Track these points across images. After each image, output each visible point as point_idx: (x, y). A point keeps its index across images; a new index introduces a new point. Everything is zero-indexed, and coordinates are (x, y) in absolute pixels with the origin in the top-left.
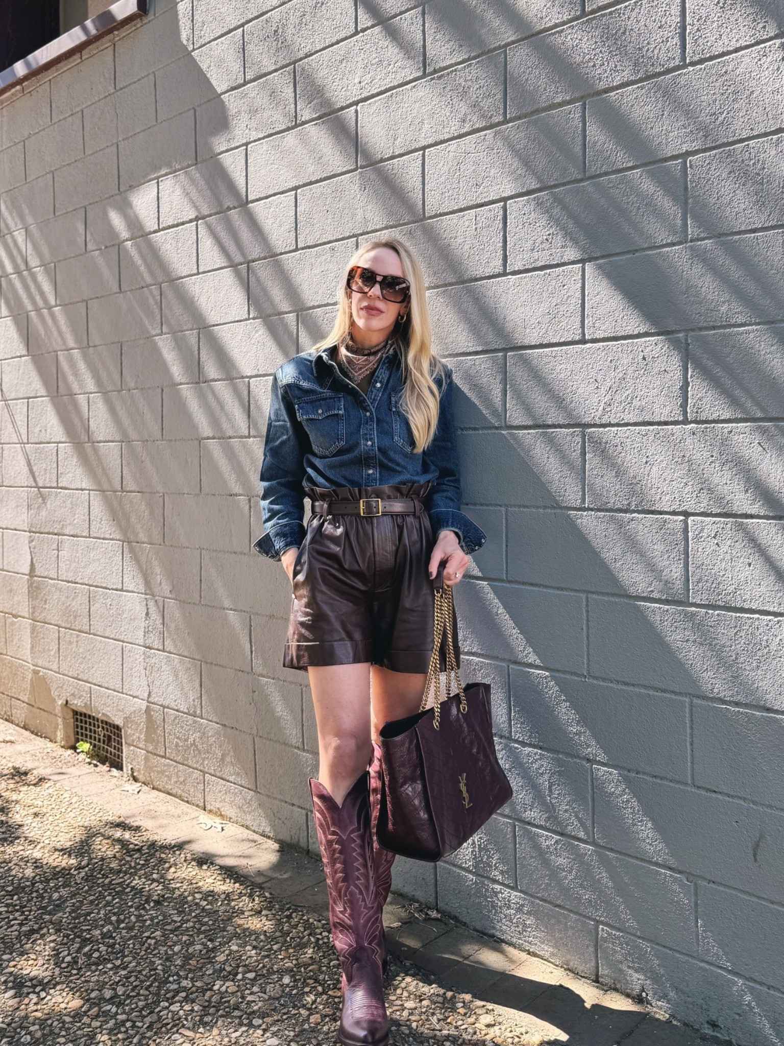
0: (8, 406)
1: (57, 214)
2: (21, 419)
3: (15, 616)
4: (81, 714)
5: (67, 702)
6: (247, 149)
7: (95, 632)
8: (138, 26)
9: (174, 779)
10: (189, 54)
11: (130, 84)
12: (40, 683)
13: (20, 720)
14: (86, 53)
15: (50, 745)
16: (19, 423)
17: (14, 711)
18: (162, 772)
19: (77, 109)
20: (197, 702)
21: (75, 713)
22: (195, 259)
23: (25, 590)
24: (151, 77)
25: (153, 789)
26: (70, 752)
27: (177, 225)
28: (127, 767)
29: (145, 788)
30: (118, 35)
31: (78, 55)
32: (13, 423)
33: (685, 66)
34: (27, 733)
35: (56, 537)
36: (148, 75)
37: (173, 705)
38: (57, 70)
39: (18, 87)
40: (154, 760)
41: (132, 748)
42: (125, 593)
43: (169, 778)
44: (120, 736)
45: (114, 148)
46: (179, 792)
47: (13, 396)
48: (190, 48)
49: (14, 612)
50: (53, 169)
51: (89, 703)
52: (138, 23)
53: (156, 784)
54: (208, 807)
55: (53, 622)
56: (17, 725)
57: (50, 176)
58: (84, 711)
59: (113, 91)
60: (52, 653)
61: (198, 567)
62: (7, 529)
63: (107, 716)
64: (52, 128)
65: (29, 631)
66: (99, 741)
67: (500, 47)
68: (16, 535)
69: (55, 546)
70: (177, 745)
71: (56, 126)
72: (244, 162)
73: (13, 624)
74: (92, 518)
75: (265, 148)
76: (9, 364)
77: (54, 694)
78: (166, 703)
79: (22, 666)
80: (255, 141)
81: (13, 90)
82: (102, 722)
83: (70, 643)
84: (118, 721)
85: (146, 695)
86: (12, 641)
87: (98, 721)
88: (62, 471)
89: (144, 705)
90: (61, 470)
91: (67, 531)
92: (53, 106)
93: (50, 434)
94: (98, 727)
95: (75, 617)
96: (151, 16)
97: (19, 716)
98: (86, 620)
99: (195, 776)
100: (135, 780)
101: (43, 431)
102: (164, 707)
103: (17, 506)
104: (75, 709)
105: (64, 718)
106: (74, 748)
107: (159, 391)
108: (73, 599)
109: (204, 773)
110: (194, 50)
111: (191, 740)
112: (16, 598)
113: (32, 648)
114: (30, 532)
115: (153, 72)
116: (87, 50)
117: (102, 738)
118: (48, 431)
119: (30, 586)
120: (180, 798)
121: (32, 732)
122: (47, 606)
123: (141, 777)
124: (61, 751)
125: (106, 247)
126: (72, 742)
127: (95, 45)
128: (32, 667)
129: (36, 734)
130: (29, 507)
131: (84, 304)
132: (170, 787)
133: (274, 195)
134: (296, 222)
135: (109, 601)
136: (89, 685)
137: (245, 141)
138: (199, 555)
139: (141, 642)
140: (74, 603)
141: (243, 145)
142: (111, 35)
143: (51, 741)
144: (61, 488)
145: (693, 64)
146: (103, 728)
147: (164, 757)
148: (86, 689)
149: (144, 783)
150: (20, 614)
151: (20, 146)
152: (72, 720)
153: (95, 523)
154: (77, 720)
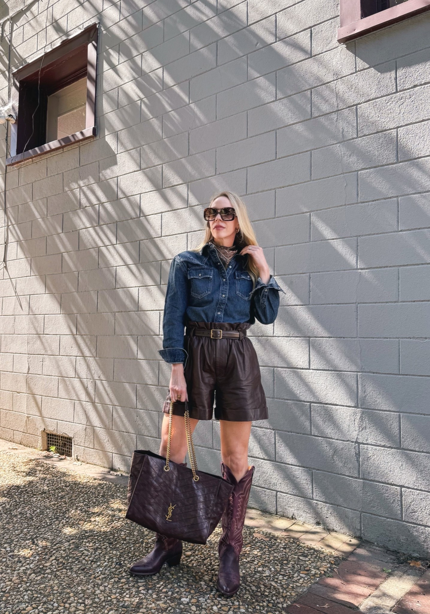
0: (18, 298)
1: (48, 216)
2: (26, 303)
3: (19, 393)
4: (51, 435)
5: (45, 429)
6: (140, 196)
7: (60, 397)
8: (92, 141)
9: (98, 458)
10: (115, 155)
11: (87, 165)
12: (30, 422)
13: (18, 440)
15: (34, 450)
16: (24, 306)
17: (15, 437)
18: (92, 455)
19: (60, 172)
20: (110, 423)
21: (48, 434)
23: (24, 380)
24: (97, 163)
25: (87, 463)
26: (45, 451)
27: (108, 224)
28: (74, 455)
29: (83, 463)
30: (82, 143)
31: (62, 149)
32: (21, 306)
34: (22, 446)
35: (42, 356)
36: (96, 161)
37: (98, 425)
38: (51, 155)
40: (88, 450)
41: (77, 446)
42: (76, 379)
43: (95, 457)
44: (71, 442)
45: (78, 190)
46: (100, 463)
47: (22, 294)
49: (18, 391)
50: (47, 196)
51: (56, 428)
52: (92, 139)
53: (88, 461)
54: (114, 468)
55: (39, 394)
56: (17, 443)
57: (45, 200)
58: (55, 433)
59: (78, 166)
61: (113, 366)
62: (16, 353)
63: (66, 434)
64: (47, 179)
65: (26, 399)
66: (60, 446)
68: (21, 356)
69: (41, 360)
70: (100, 443)
71: (49, 178)
73: (17, 396)
75: (148, 196)
76: (20, 280)
77: (38, 426)
78: (95, 425)
79: (20, 415)
80: (144, 193)
81: (28, 161)
82: (62, 437)
83: (48, 403)
84: (71, 435)
85: (85, 423)
86: (16, 404)
87: (59, 437)
88: (46, 327)
89: (84, 427)
91: (48, 353)
92: (48, 169)
93: (41, 311)
94: (59, 440)
95: (51, 391)
96: (98, 138)
97: (18, 438)
98: (56, 393)
99: (108, 455)
100: (78, 460)
101: (37, 309)
102: (94, 427)
103: (22, 343)
104: (48, 432)
105: (42, 437)
106: (48, 450)
107: (96, 292)
108: (50, 383)
109: (112, 453)
110: (117, 154)
111: (107, 439)
112: (19, 384)
113: (27, 406)
114: (28, 354)
115: (99, 161)
116: (66, 148)
117: (61, 444)
119: (27, 379)
120: (100, 466)
121: (25, 445)
122: (36, 387)
123: (81, 459)
124: (40, 452)
125: (73, 231)
126: (46, 448)
127: (70, 146)
128: (27, 415)
129: (27, 446)
130: (28, 343)
131: (60, 255)
132: (96, 461)
133: (152, 214)
134: (161, 226)
135: (68, 383)
136: (57, 421)
138: (113, 361)
139: (84, 400)
140: (50, 385)
141: (139, 194)
142: (79, 143)
143: (35, 448)
144: (46, 334)
146: (62, 440)
147: (93, 448)
148: (55, 422)
149: (83, 461)
150: (21, 391)
151: (30, 185)
152: (46, 438)
153: (62, 349)
154: (48, 438)
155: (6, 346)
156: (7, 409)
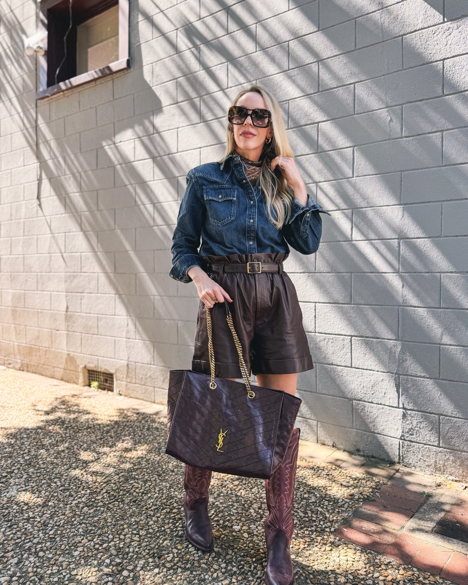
0: (54, 237)
1: (82, 151)
2: (61, 242)
3: (58, 330)
4: (92, 371)
5: (85, 366)
6: (178, 130)
7: (100, 334)
9: (140, 392)
10: (151, 88)
11: (121, 98)
12: (71, 359)
13: (59, 377)
14: (98, 82)
15: (75, 386)
16: (60, 244)
17: (55, 373)
18: (134, 390)
19: (93, 106)
20: (152, 359)
21: (89, 371)
22: (152, 175)
23: (63, 318)
24: (132, 96)
25: (130, 397)
26: (87, 388)
27: (144, 159)
28: (116, 390)
29: (126, 398)
30: (115, 76)
31: (94, 83)
32: (57, 244)
33: (355, 114)
34: (63, 382)
35: (80, 294)
36: (130, 95)
37: (140, 361)
38: (83, 88)
39: (62, 93)
40: (130, 385)
41: (119, 382)
42: (116, 317)
43: (138, 392)
44: (113, 378)
45: (113, 124)
46: (142, 397)
47: (57, 231)
48: (151, 85)
49: (57, 329)
50: (80, 131)
51: (96, 366)
52: (126, 72)
53: (131, 395)
54: (156, 401)
55: (78, 331)
56: (58, 379)
57: (78, 135)
58: (95, 369)
59: (112, 99)
60: (78, 345)
61: (153, 304)
62: (53, 291)
63: (107, 370)
64: (80, 113)
65: (65, 336)
66: (101, 382)
67: (287, 100)
68: (58, 294)
69: (80, 298)
70: (142, 378)
71: (82, 112)
72: (176, 135)
73: (56, 334)
74: (99, 285)
75: (186, 130)
76: (55, 218)
77: (78, 363)
78: (137, 361)
79: (60, 352)
80: (182, 127)
81: (59, 94)
82: (103, 373)
83: (87, 340)
84: (112, 371)
85: (127, 359)
86: (56, 342)
87: (101, 373)
89: (126, 363)
90: (83, 264)
91: (86, 291)
92: (81, 103)
94: (101, 376)
95: (90, 329)
96: (132, 69)
97: (58, 375)
98: (96, 330)
99: (150, 390)
100: (121, 395)
101: (74, 247)
102: (136, 362)
103: (59, 281)
104: (89, 368)
105: (83, 374)
106: (89, 385)
107: (134, 230)
108: (89, 321)
109: (155, 387)
111: (149, 375)
112: (58, 322)
113: (67, 343)
114: (66, 292)
115: (133, 94)
116: (99, 80)
117: (103, 380)
118: (76, 248)
119: (66, 316)
120: (143, 400)
121: (66, 381)
122: (75, 325)
123: (123, 393)
124: (82, 388)
125: (108, 167)
126: (87, 383)
127: (103, 79)
128: (66, 352)
129: (68, 382)
130: (66, 281)
131: (96, 192)
132: (138, 396)
133: (190, 150)
134: (200, 161)
135: (108, 321)
136: (97, 357)
137: (177, 127)
138: (153, 299)
139: (125, 336)
140: (90, 323)
142: (112, 76)
143: (76, 384)
144: (83, 272)
145: (357, 114)
146: (103, 376)
147: (136, 383)
148: (96, 359)
149: (125, 396)
150: (61, 329)
151: (63, 120)
153: (100, 287)
154: (89, 374)
155: (43, 284)
156: (47, 346)
